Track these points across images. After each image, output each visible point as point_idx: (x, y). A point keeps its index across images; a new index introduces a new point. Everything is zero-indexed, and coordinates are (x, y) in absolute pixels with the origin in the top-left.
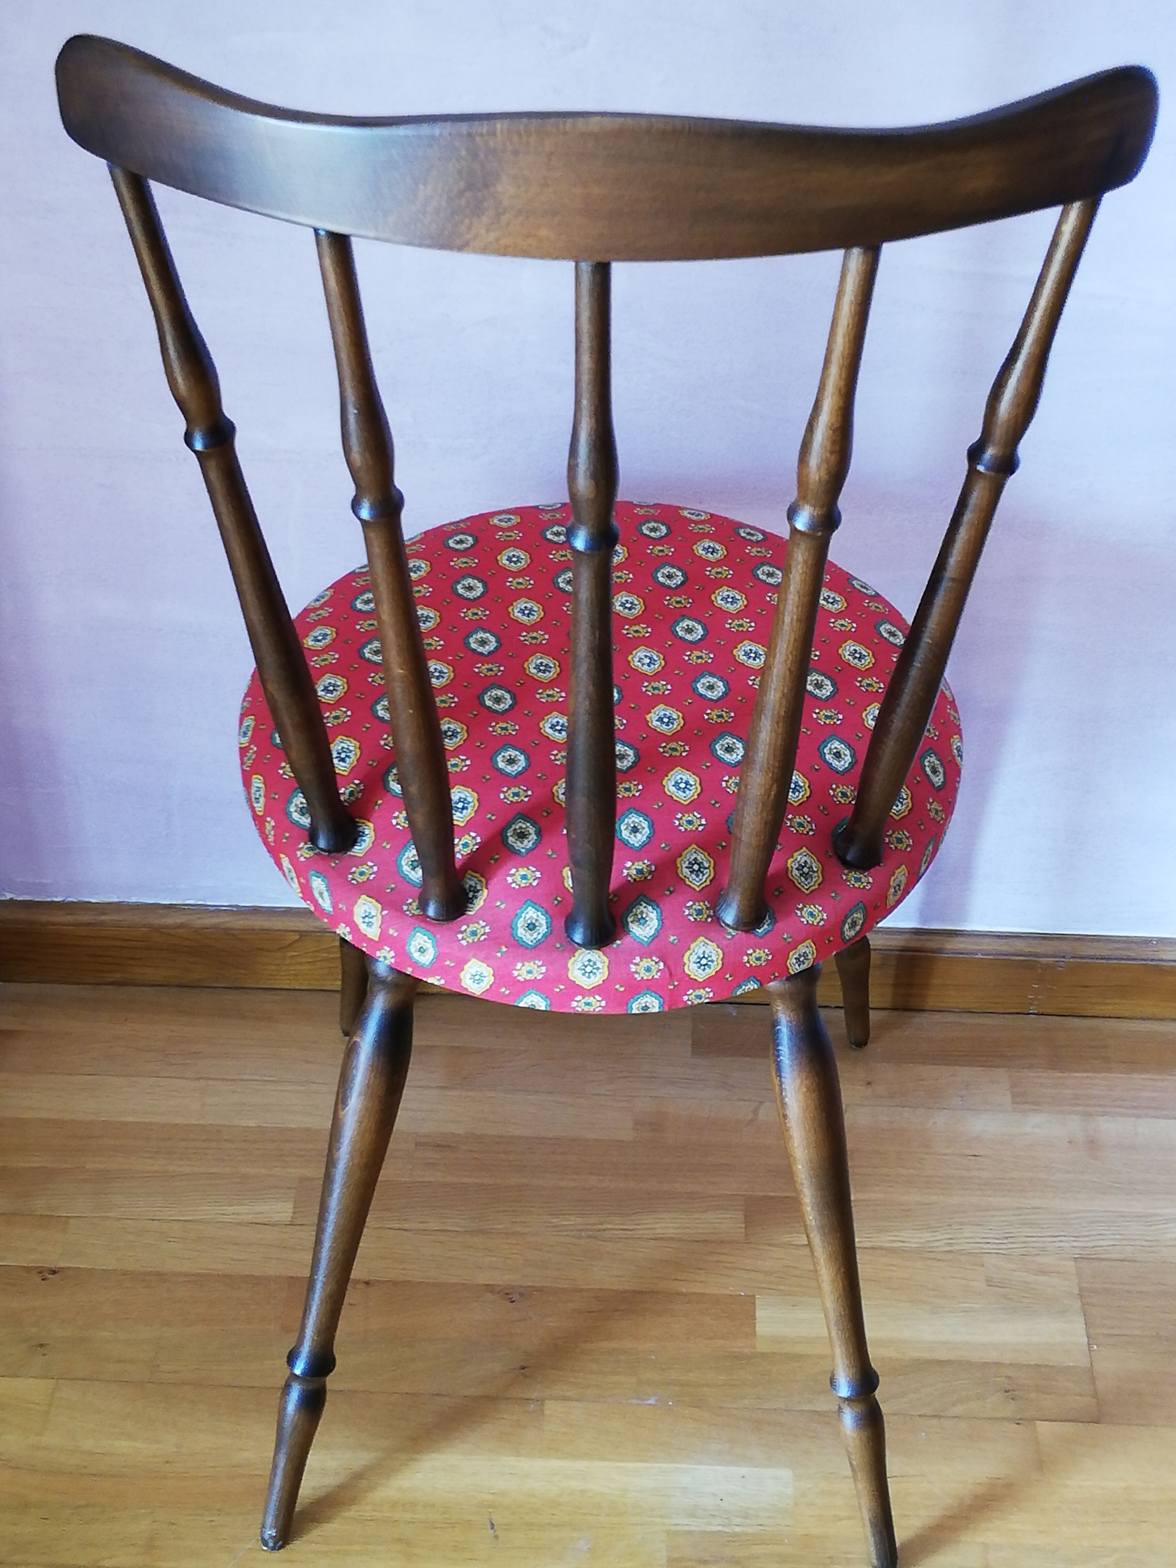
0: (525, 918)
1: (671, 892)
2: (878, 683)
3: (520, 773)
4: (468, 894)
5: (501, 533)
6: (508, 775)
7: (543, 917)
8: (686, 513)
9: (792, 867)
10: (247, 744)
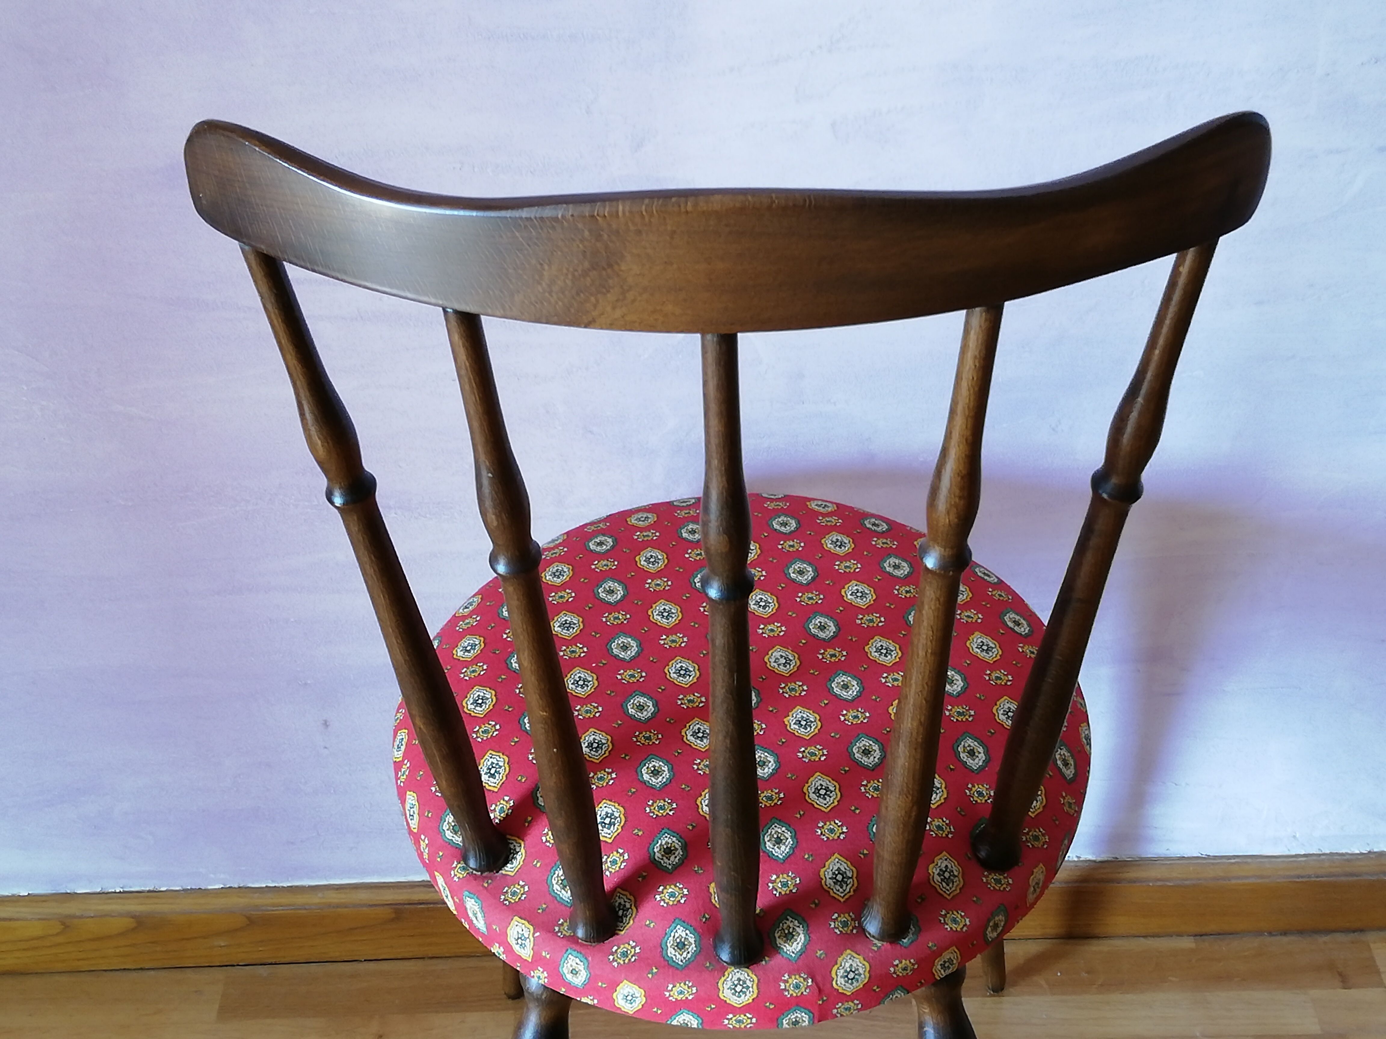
0: (674, 937)
1: (816, 905)
2: (1006, 675)
3: (665, 785)
4: (618, 912)
5: (638, 533)
6: (652, 788)
7: (692, 935)
8: (813, 505)
9: (934, 873)
10: (401, 759)
